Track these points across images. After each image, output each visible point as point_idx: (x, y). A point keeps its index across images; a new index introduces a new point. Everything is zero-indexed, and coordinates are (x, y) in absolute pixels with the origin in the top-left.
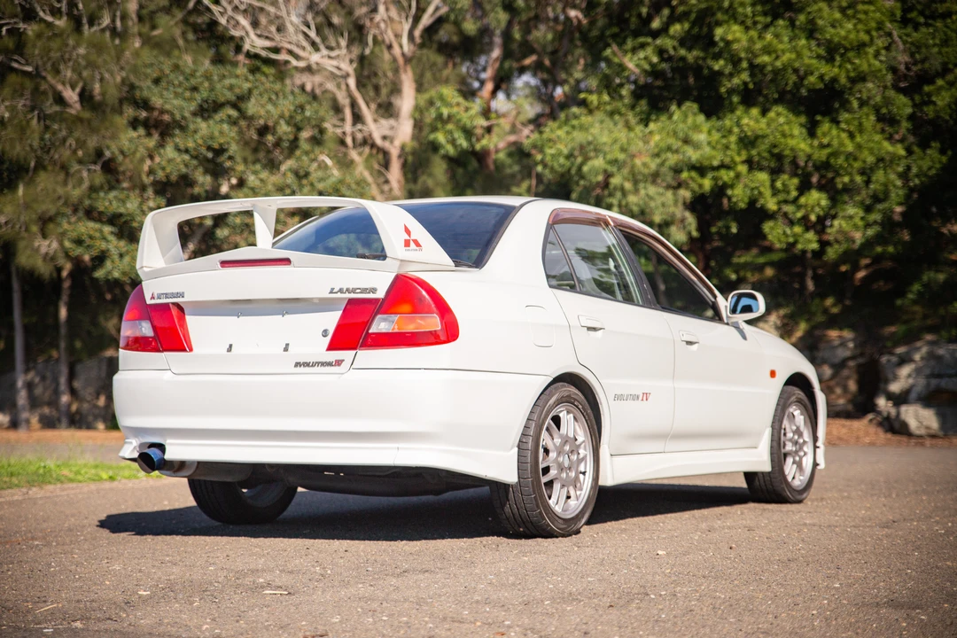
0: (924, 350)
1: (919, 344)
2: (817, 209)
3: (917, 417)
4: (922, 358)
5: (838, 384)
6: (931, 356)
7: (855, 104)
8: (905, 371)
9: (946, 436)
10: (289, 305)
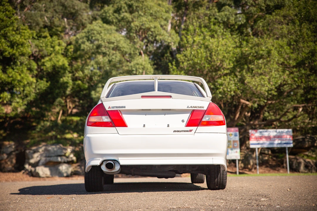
0: (43, 148)
1: (41, 146)
2: (7, 99)
3: (42, 171)
4: (42, 151)
5: (9, 161)
6: (46, 150)
7: (19, 63)
8: (36, 155)
9: (52, 177)
10: (166, 111)
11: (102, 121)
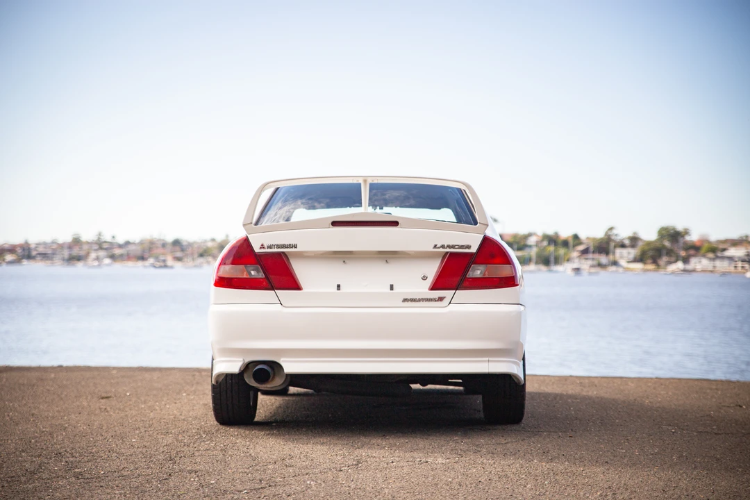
10: (387, 256)
11: (245, 276)
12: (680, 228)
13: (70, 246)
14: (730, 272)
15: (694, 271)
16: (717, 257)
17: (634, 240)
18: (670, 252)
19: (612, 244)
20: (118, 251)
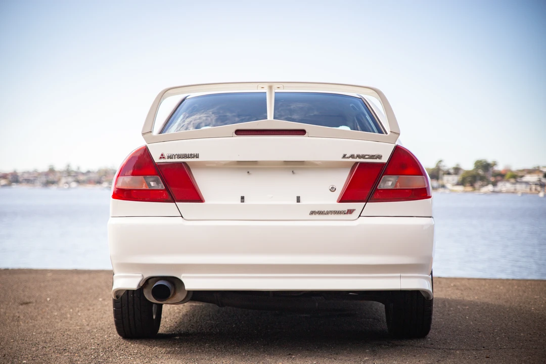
10: (294, 166)
11: (144, 188)
12: (490, 161)
13: (46, 174)
14: (527, 193)
15: (500, 192)
16: (517, 182)
17: (457, 170)
18: (482, 178)
19: (441, 173)
20: (81, 178)
